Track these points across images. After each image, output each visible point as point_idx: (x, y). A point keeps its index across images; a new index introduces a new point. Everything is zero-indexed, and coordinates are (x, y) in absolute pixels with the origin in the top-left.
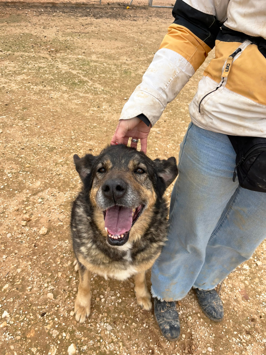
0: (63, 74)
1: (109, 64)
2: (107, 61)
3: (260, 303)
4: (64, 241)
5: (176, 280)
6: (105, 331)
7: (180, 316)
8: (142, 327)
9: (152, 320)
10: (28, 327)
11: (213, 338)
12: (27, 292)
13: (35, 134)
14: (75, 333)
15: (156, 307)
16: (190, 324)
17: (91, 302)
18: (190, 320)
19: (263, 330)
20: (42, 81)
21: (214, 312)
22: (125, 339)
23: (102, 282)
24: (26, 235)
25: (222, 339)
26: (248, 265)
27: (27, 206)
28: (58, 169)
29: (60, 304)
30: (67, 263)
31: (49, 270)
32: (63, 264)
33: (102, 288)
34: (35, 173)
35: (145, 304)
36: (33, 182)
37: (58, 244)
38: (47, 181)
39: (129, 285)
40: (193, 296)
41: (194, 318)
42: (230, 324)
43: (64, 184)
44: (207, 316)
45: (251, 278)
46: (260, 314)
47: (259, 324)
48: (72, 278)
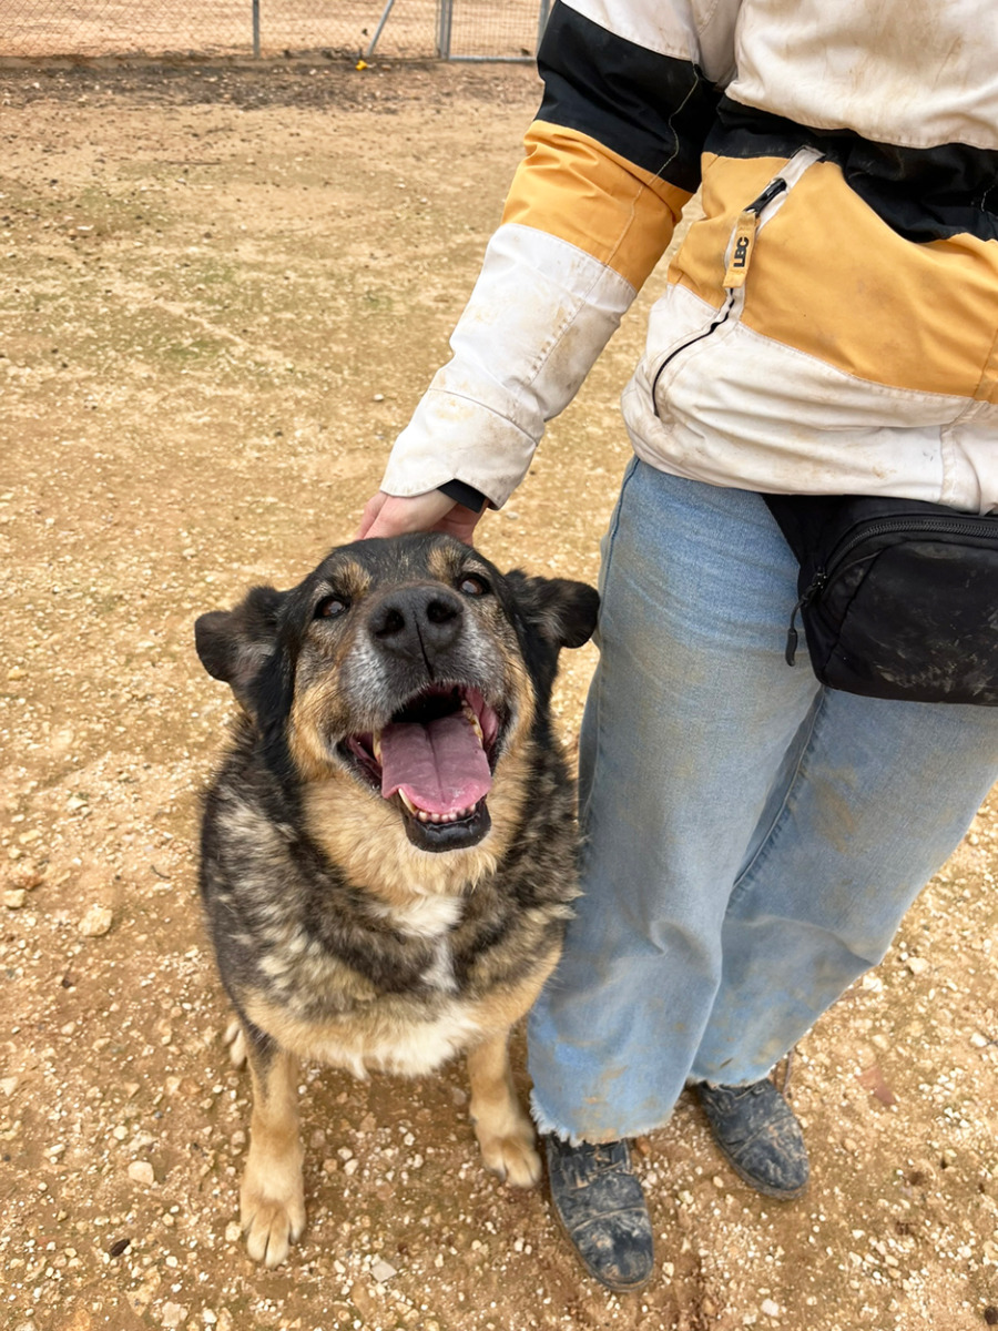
0: (134, 318)
1: (306, 275)
2: (296, 262)
3: (934, 1113)
4: (182, 952)
5: (620, 1059)
6: (369, 1285)
7: (649, 1193)
8: (509, 1254)
9: (543, 1222)
10: (61, 1302)
11: (779, 1264)
12: (45, 1167)
13: (37, 550)
14: (252, 1308)
15: (557, 1169)
16: (688, 1222)
17: (306, 1181)
18: (689, 1205)
19: (957, 1212)
20: (50, 346)
21: (772, 1166)
22: (447, 1306)
23: (343, 1098)
24: (27, 945)
25: (811, 1262)
26: (879, 975)
27: (22, 828)
28: (137, 677)
29: (182, 1199)
30: (200, 1038)
31: (128, 1073)
32: (185, 1041)
33: (343, 1121)
34: (47, 699)
35: (515, 1164)
36: (43, 735)
37: (158, 965)
38: (99, 727)
39: (449, 1098)
40: (691, 1114)
41: (702, 1196)
42: (835, 1203)
43: (165, 733)
44: (747, 1185)
45: (892, 1024)
46: (940, 1154)
47: (941, 1190)
48: (222, 1092)
